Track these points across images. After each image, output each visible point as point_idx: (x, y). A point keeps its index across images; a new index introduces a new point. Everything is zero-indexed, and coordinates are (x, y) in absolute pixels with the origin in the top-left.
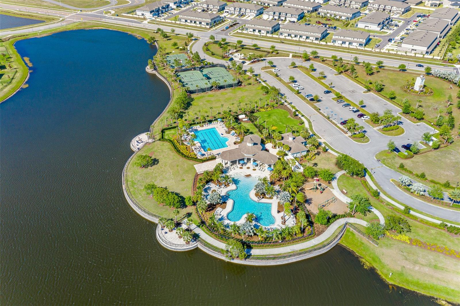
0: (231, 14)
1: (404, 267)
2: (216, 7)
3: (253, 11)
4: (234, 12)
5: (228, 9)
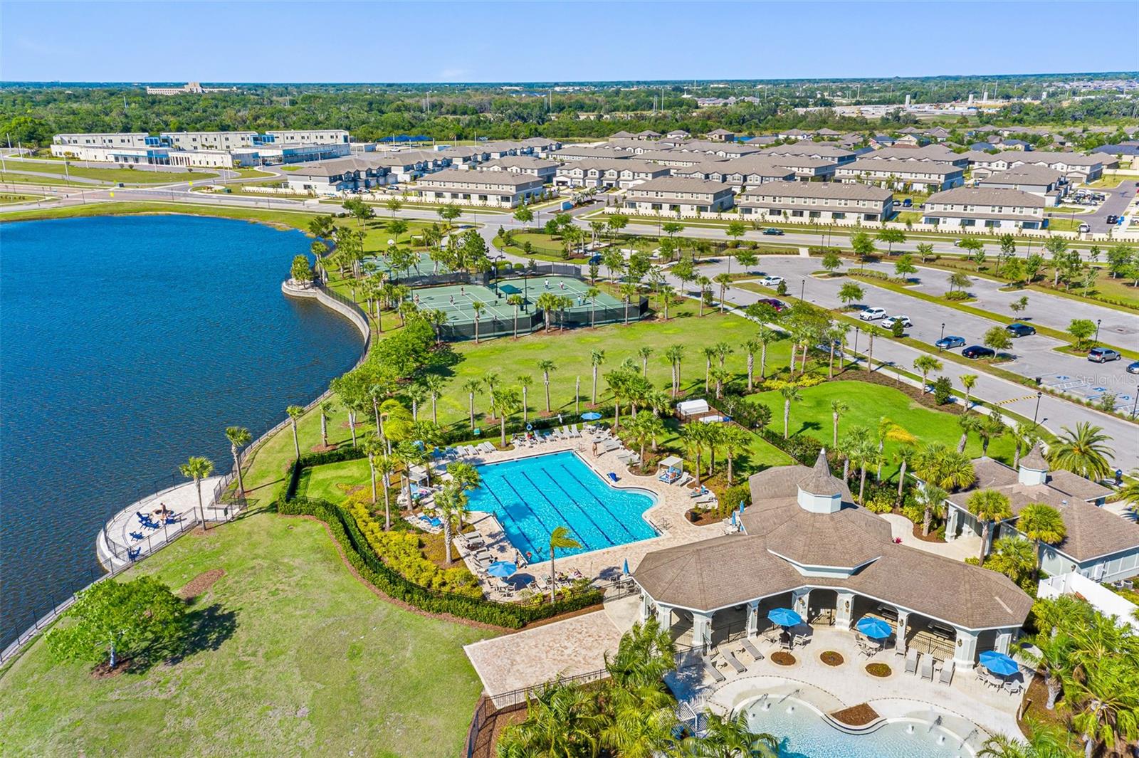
0: (574, 186)
3: (643, 175)
4: (584, 181)
5: (564, 176)
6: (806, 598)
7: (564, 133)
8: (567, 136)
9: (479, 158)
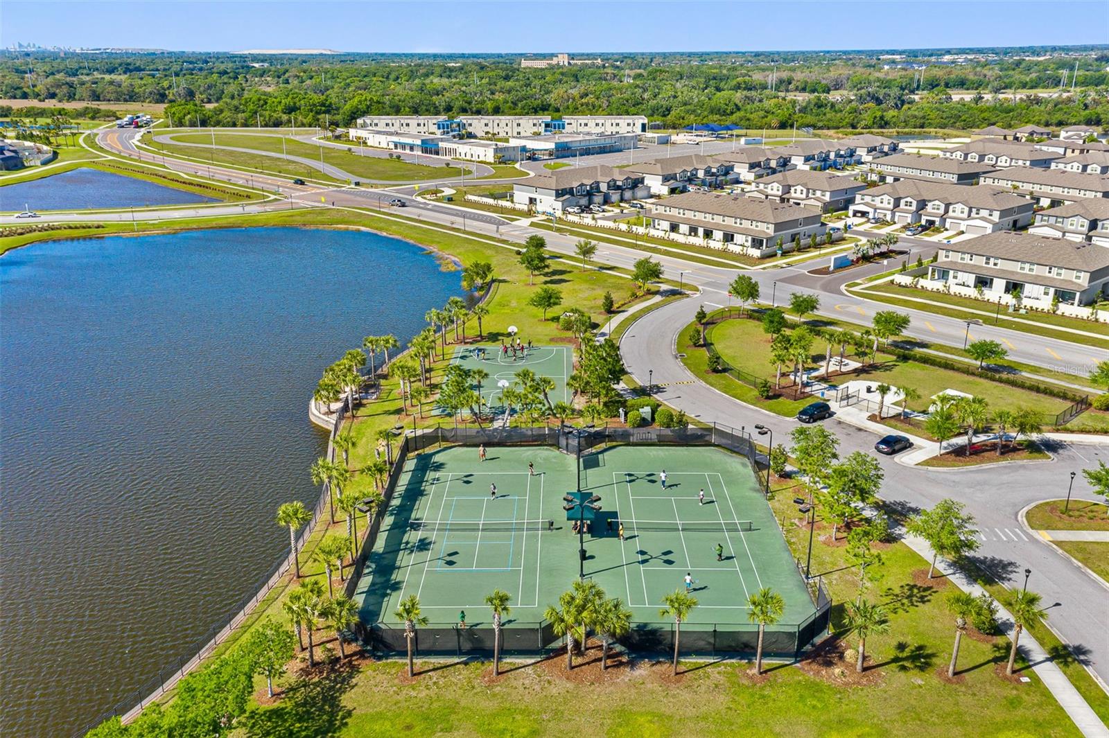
0: (877, 221)
2: (818, 194)
4: (894, 213)
5: (867, 204)
7: (919, 122)
9: (773, 164)
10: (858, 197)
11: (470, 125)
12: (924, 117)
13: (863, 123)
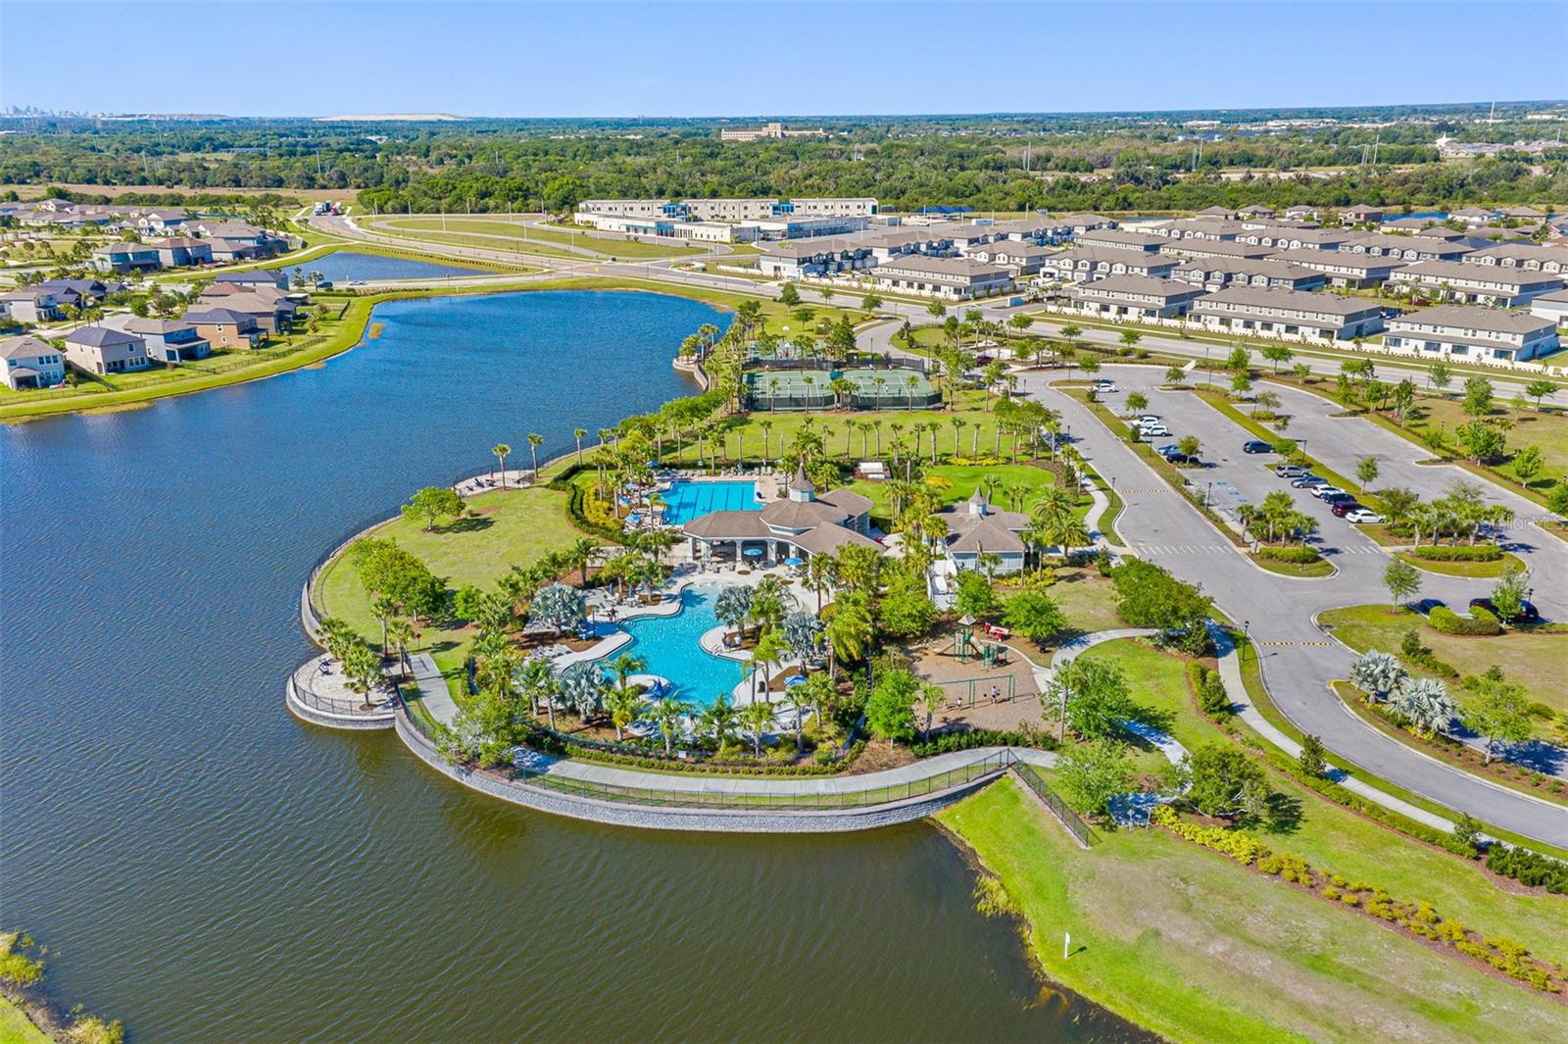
0: (1060, 279)
1: (1157, 934)
2: (1017, 260)
4: (1073, 274)
6: (774, 546)
8: (1168, 208)
10: (1047, 262)
11: (696, 208)
12: (1169, 199)
13: (1105, 205)
